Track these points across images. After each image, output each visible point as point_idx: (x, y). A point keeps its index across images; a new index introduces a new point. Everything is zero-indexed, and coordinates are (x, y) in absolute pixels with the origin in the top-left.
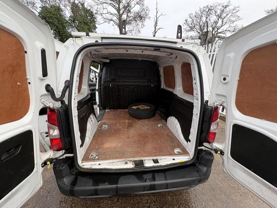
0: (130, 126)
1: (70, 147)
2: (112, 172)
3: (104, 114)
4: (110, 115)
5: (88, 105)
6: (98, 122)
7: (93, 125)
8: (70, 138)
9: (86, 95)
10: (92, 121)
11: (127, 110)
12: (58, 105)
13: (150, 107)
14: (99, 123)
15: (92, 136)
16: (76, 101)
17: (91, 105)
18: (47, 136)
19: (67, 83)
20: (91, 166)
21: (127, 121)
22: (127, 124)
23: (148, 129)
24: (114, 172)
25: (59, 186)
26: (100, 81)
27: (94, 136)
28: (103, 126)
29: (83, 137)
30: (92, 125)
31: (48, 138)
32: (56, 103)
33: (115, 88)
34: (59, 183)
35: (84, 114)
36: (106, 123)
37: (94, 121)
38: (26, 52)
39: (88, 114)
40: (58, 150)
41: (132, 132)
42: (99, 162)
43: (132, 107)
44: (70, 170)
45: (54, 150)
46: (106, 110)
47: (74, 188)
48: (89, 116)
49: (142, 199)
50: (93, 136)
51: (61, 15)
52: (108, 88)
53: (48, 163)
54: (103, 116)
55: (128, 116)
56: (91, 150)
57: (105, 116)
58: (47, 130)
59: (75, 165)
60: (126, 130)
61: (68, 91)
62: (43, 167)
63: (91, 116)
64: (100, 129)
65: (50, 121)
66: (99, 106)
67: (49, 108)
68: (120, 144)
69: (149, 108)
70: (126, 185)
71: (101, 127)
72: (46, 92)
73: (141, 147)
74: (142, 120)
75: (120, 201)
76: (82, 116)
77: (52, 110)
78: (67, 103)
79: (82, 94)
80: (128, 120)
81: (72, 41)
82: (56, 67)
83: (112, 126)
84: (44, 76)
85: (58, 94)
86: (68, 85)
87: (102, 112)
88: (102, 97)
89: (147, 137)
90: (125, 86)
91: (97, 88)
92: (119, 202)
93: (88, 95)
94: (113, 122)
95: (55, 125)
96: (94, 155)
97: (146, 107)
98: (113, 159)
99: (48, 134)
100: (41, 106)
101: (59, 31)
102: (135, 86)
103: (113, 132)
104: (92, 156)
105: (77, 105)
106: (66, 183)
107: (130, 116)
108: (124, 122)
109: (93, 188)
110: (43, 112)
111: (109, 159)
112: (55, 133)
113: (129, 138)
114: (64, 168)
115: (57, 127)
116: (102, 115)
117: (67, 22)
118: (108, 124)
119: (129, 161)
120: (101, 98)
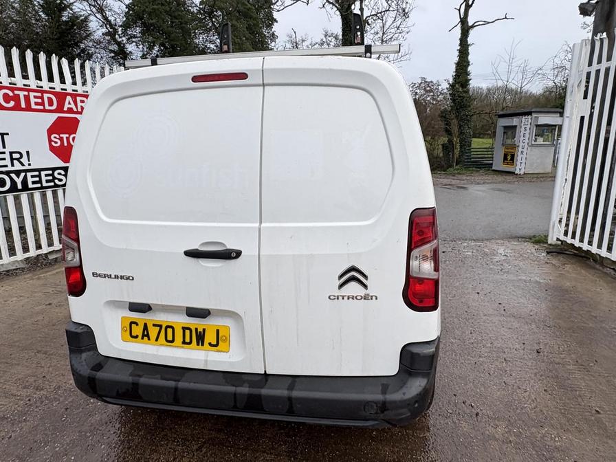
49: (256, 458)
75: (204, 450)
92: (202, 451)
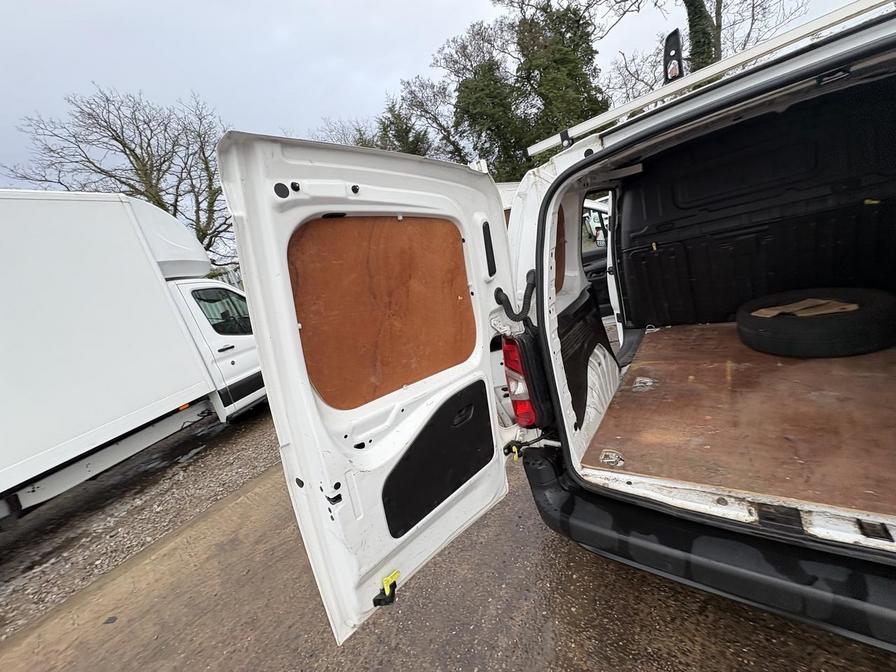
0: (744, 383)
1: (552, 426)
2: (667, 511)
3: (639, 342)
4: (660, 346)
5: (585, 321)
6: (620, 368)
7: (604, 377)
8: (548, 403)
9: (577, 294)
10: (600, 364)
11: (733, 325)
12: (518, 329)
13: (860, 306)
14: (624, 370)
15: (603, 405)
16: (554, 316)
17: (593, 319)
18: (506, 396)
19: (532, 276)
20: (607, 482)
21: (730, 365)
22: (729, 378)
23: (842, 400)
24: (674, 513)
25: (537, 503)
26: (616, 242)
27: (609, 408)
28: (638, 379)
29: (579, 405)
30: (601, 374)
31: (509, 401)
32: (515, 324)
33: (673, 254)
34: (538, 499)
35: (577, 347)
36: (648, 372)
37: (607, 366)
38: (464, 241)
39: (586, 345)
40: (529, 427)
41: (753, 404)
42: (627, 478)
43: (753, 314)
44: (557, 476)
45: (522, 426)
46: (648, 331)
47: (568, 518)
48: (590, 352)
50: (606, 407)
51: (496, 81)
52: (643, 259)
53: (514, 449)
54: (636, 350)
55: (738, 345)
56: (605, 443)
57: (644, 349)
58: (505, 383)
59: (566, 469)
60: (724, 396)
61: (534, 294)
62: (506, 454)
63: (595, 350)
64: (627, 387)
65: (508, 362)
66: (620, 318)
67: (505, 336)
68: (696, 441)
69: (853, 307)
70: (721, 565)
71: (631, 381)
72: (497, 306)
73: (795, 463)
74: (813, 364)
76: (571, 352)
77: (510, 341)
78: (535, 324)
79: (567, 293)
80: (738, 361)
81: (532, 176)
82: (508, 251)
83: (668, 381)
84: (491, 275)
85: (517, 306)
86: (535, 280)
87: (634, 336)
88: (628, 287)
89: (836, 432)
90: (716, 237)
91: (609, 263)
93: (582, 294)
94: (673, 368)
95: (517, 372)
96: (614, 457)
97: (834, 307)
98: (670, 476)
99: (507, 392)
100: (492, 334)
101: (498, 127)
102: (766, 227)
103: (673, 400)
104: (606, 456)
105: (556, 325)
106: (551, 501)
107: (744, 347)
108: (716, 370)
109: (615, 535)
110: (495, 344)
111: (658, 475)
112: (520, 388)
113: (735, 424)
114: (544, 467)
115: (521, 377)
116: (631, 348)
117: (513, 89)
118: (651, 374)
119: (733, 500)
120: (625, 294)
